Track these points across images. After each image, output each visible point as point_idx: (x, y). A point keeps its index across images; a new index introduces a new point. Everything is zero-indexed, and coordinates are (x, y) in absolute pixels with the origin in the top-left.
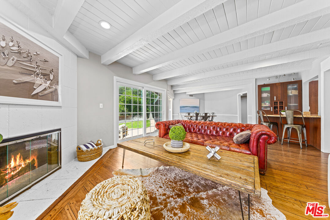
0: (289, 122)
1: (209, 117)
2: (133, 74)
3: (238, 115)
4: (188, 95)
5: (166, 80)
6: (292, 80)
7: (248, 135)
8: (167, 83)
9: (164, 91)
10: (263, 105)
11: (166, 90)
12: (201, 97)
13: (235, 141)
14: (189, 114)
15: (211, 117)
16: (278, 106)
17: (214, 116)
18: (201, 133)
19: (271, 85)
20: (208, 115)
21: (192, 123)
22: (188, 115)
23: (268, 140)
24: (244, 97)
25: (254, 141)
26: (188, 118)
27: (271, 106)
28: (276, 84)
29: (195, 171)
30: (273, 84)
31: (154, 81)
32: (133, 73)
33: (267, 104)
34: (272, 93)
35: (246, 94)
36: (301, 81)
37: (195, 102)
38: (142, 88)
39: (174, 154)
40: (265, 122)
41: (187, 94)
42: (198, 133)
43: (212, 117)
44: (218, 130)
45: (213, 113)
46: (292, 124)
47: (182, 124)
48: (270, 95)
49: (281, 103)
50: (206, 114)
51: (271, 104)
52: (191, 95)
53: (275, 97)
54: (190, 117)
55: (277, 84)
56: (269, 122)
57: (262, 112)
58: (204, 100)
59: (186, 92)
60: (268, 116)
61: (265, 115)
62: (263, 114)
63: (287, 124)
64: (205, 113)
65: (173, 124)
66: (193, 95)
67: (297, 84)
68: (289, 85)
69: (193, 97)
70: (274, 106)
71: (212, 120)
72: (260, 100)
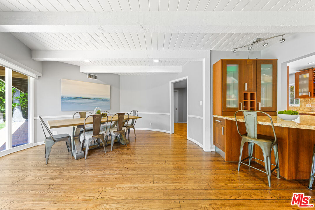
1: (127, 120)
3: (170, 114)
4: (86, 74)
10: (229, 99)
15: (131, 120)
16: (249, 100)
17: (136, 118)
20: (126, 117)
27: (240, 101)
28: (246, 61)
30: (243, 61)
34: (241, 76)
35: (186, 80)
36: (276, 60)
41: (82, 71)
43: (133, 119)
45: (135, 112)
48: (237, 81)
49: (252, 95)
50: (121, 115)
52: (92, 76)
53: (246, 84)
55: (248, 61)
58: (119, 87)
64: (119, 114)
66: (97, 76)
67: (271, 66)
68: (262, 65)
69: (97, 79)
70: (243, 100)
71: (132, 124)
72: (225, 87)
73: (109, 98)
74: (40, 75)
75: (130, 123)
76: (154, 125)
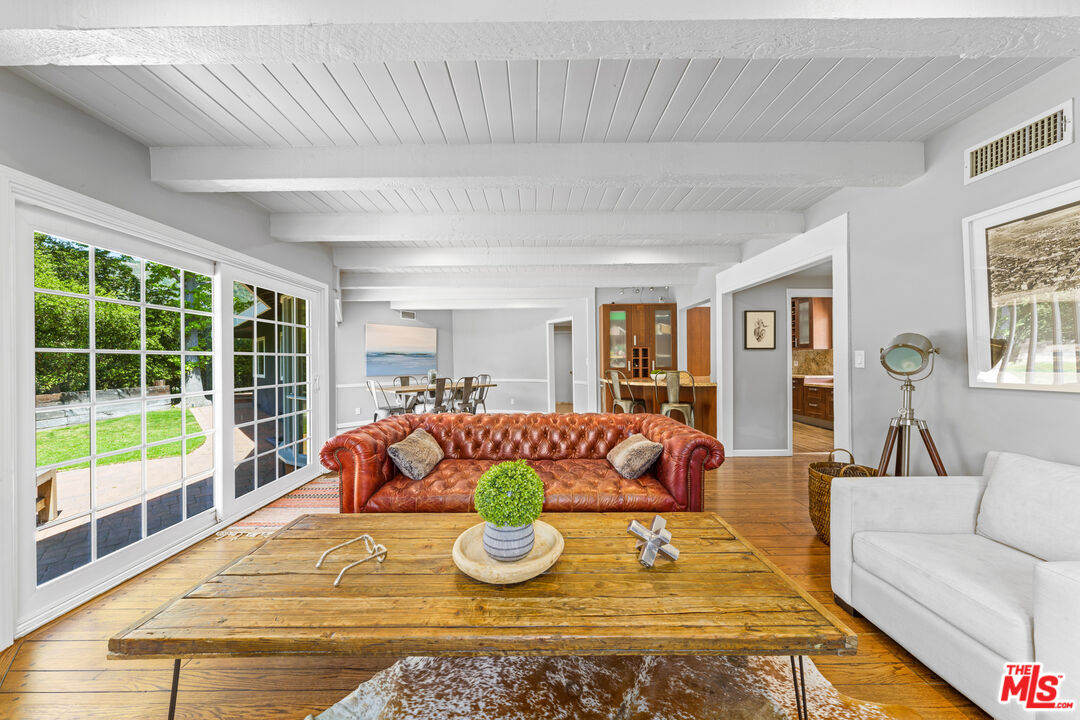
0: (671, 398)
2: (157, 185)
3: (548, 381)
4: (398, 311)
5: (329, 249)
6: (660, 302)
7: (658, 450)
8: (332, 260)
9: (321, 290)
10: (614, 356)
11: (326, 287)
12: (441, 321)
13: (625, 473)
14: (405, 381)
16: (641, 361)
17: (488, 386)
18: (503, 456)
19: (628, 308)
20: (474, 384)
21: (449, 422)
22: (403, 385)
23: (707, 458)
24: (563, 329)
25: (678, 466)
26: (407, 397)
27: (628, 359)
28: (635, 306)
29: (670, 641)
30: (631, 306)
31: (277, 240)
32: (154, 178)
33: (620, 353)
34: (629, 325)
35: (570, 322)
36: (675, 305)
37: (420, 339)
38: (210, 267)
39: (521, 590)
40: (622, 399)
41: (392, 307)
42: (495, 456)
43: (483, 388)
44: (556, 437)
45: (485, 376)
46: (675, 403)
47: (430, 431)
48: (625, 332)
49: (645, 352)
50: (468, 380)
51: (628, 353)
52: (408, 314)
53: (635, 337)
54: (415, 394)
55: (638, 307)
56: (630, 399)
57: (619, 375)
58: (451, 331)
59: (389, 302)
60: (632, 384)
61: (625, 383)
62: (620, 377)
63: (667, 402)
64: (466, 379)
65: (397, 439)
66: (415, 313)
67: (670, 312)
68: (657, 312)
69: (415, 320)
70: (633, 358)
71: (481, 397)
72: (608, 343)
73: (433, 351)
75: (476, 395)
76: (519, 403)
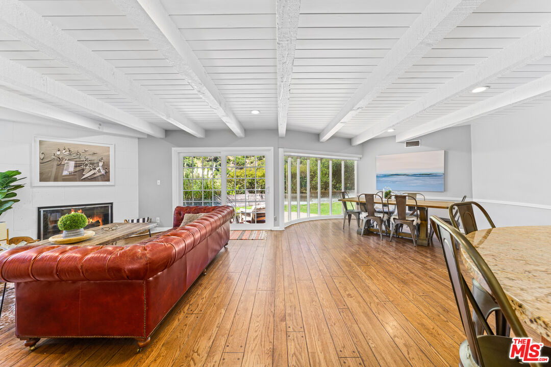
4: (403, 142)
37: (428, 160)
41: (393, 141)
52: (413, 143)
66: (420, 140)
69: (420, 146)
73: (441, 171)
74: (361, 156)
